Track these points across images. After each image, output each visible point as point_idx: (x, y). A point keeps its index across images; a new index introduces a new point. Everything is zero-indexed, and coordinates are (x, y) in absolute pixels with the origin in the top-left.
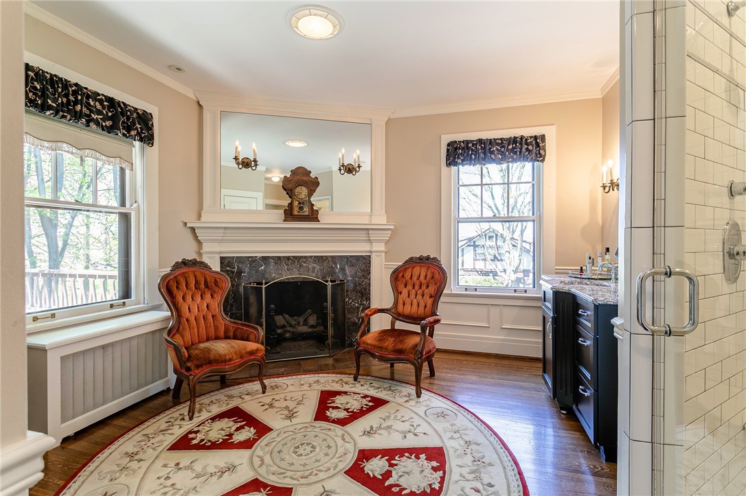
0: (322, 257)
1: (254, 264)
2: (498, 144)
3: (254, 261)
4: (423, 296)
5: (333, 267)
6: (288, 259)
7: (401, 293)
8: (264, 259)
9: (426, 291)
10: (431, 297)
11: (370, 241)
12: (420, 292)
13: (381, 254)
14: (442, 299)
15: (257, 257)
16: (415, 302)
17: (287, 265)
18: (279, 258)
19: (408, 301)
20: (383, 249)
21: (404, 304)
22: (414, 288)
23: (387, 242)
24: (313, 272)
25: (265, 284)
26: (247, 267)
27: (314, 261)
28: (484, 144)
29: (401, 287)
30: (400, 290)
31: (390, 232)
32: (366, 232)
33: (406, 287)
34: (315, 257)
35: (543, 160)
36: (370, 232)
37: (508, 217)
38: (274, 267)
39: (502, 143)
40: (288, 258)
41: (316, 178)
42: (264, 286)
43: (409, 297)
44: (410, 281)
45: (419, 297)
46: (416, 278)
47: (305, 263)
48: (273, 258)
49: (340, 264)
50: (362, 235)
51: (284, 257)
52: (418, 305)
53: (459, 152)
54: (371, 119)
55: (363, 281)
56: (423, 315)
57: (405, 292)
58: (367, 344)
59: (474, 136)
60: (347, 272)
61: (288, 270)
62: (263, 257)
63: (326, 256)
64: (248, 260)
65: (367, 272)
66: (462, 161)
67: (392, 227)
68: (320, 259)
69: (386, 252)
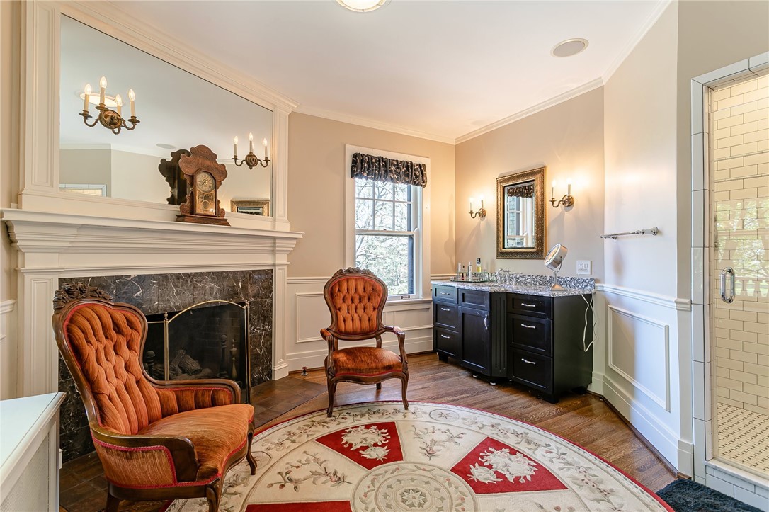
0: (222, 273)
1: (124, 289)
2: (394, 165)
3: (124, 284)
4: (364, 309)
5: (234, 286)
6: (178, 278)
7: (339, 309)
8: (140, 279)
9: (368, 304)
10: (374, 309)
11: (274, 252)
12: (360, 306)
13: (284, 267)
14: (385, 309)
15: (129, 276)
16: (356, 317)
17: (177, 286)
18: (165, 277)
19: (349, 317)
20: (285, 262)
21: (344, 321)
22: (353, 302)
23: (289, 254)
24: (211, 294)
25: (169, 318)
26: (111, 293)
27: (213, 279)
28: (385, 162)
29: (339, 301)
30: (338, 306)
31: (295, 242)
32: (271, 241)
33: (344, 302)
34: (214, 273)
35: (425, 186)
36: (277, 241)
37: (394, 231)
38: (157, 292)
39: (397, 164)
40: (178, 276)
41: (223, 165)
42: (167, 322)
43: (348, 312)
44: (347, 295)
45: (361, 311)
46: (353, 292)
47: (200, 282)
48: (155, 277)
49: (243, 282)
50: (267, 245)
51: (172, 275)
52: (360, 320)
53: (363, 165)
54: (275, 106)
55: (265, 301)
56: (368, 329)
57: (344, 307)
58: (348, 369)
59: (376, 153)
60: (250, 291)
61: (177, 294)
62: (139, 276)
63: (226, 272)
64: (114, 282)
65: (268, 289)
66: (368, 174)
67: (301, 236)
68: (219, 276)
69: (288, 266)
